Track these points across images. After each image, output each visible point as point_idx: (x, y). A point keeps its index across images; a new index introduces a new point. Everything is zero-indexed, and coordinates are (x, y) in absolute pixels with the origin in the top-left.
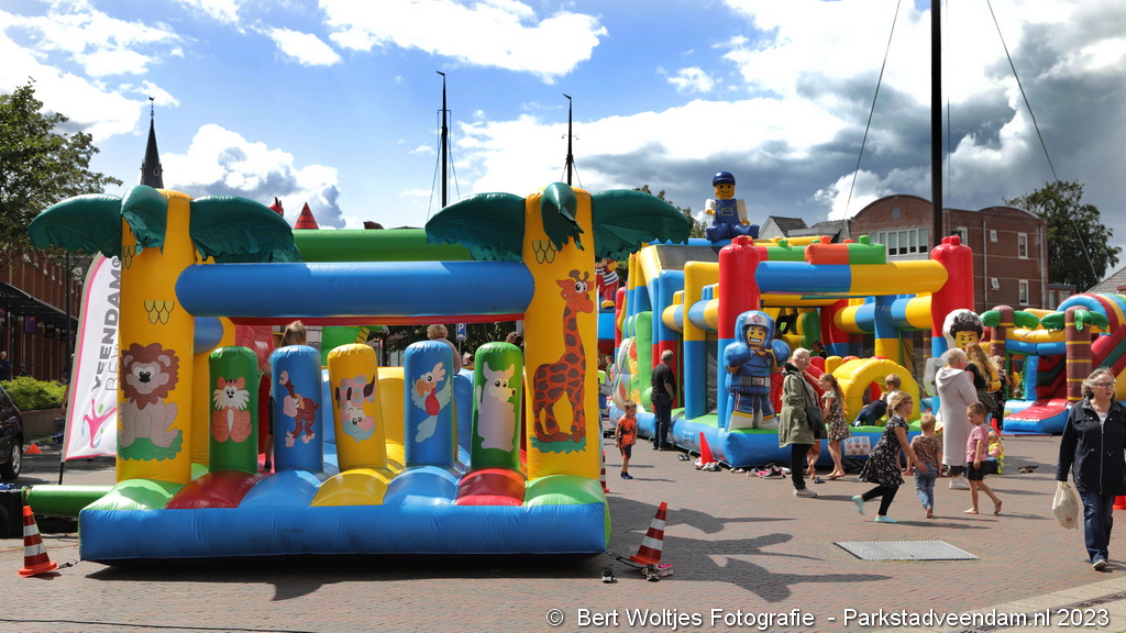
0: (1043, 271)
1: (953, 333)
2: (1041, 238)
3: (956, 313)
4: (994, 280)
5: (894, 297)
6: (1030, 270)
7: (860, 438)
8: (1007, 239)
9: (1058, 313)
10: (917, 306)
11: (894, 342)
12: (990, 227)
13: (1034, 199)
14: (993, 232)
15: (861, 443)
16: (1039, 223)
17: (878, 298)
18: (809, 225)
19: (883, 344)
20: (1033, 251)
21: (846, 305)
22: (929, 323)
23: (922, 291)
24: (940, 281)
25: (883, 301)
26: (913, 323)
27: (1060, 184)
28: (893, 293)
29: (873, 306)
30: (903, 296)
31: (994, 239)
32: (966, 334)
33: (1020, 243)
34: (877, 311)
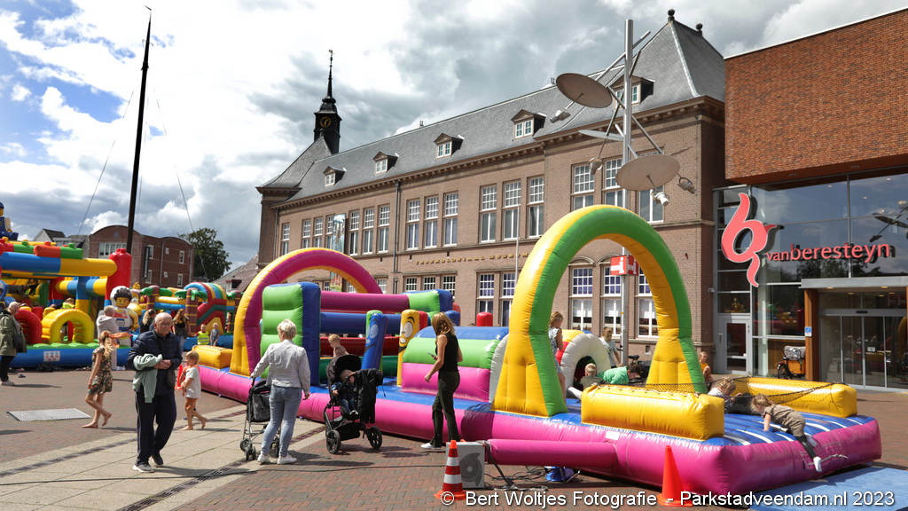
0: (191, 271)
1: (115, 298)
2: (191, 254)
3: (119, 288)
4: (165, 273)
5: (88, 278)
6: (184, 270)
7: (54, 352)
8: (174, 254)
9: (184, 290)
10: (99, 283)
11: (87, 302)
12: (166, 246)
13: (193, 235)
14: (167, 249)
15: (54, 355)
16: (191, 247)
17: (80, 277)
18: (67, 235)
19: (80, 302)
20: (187, 260)
21: (63, 279)
22: (104, 293)
23: (103, 275)
24: (112, 272)
25: (83, 280)
26: (96, 292)
27: (206, 230)
28: (88, 275)
29: (77, 281)
30: (93, 278)
31: (167, 253)
32: (123, 299)
33: (180, 255)
34: (79, 284)
